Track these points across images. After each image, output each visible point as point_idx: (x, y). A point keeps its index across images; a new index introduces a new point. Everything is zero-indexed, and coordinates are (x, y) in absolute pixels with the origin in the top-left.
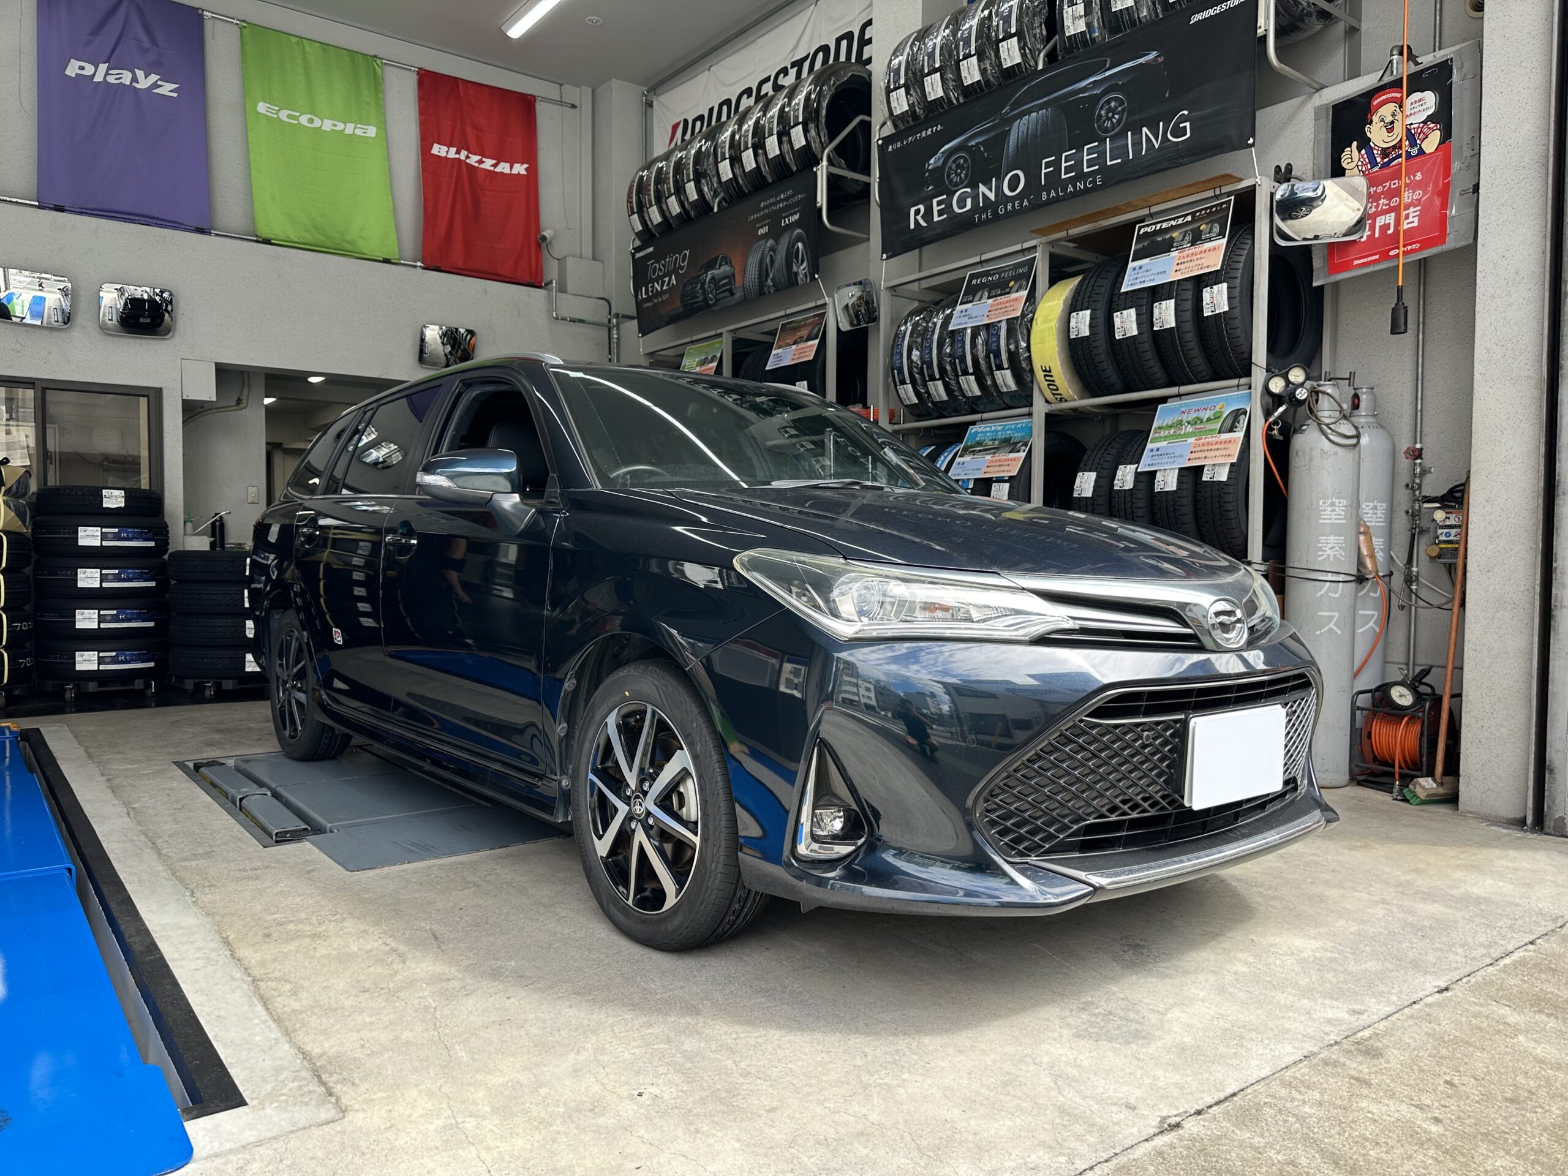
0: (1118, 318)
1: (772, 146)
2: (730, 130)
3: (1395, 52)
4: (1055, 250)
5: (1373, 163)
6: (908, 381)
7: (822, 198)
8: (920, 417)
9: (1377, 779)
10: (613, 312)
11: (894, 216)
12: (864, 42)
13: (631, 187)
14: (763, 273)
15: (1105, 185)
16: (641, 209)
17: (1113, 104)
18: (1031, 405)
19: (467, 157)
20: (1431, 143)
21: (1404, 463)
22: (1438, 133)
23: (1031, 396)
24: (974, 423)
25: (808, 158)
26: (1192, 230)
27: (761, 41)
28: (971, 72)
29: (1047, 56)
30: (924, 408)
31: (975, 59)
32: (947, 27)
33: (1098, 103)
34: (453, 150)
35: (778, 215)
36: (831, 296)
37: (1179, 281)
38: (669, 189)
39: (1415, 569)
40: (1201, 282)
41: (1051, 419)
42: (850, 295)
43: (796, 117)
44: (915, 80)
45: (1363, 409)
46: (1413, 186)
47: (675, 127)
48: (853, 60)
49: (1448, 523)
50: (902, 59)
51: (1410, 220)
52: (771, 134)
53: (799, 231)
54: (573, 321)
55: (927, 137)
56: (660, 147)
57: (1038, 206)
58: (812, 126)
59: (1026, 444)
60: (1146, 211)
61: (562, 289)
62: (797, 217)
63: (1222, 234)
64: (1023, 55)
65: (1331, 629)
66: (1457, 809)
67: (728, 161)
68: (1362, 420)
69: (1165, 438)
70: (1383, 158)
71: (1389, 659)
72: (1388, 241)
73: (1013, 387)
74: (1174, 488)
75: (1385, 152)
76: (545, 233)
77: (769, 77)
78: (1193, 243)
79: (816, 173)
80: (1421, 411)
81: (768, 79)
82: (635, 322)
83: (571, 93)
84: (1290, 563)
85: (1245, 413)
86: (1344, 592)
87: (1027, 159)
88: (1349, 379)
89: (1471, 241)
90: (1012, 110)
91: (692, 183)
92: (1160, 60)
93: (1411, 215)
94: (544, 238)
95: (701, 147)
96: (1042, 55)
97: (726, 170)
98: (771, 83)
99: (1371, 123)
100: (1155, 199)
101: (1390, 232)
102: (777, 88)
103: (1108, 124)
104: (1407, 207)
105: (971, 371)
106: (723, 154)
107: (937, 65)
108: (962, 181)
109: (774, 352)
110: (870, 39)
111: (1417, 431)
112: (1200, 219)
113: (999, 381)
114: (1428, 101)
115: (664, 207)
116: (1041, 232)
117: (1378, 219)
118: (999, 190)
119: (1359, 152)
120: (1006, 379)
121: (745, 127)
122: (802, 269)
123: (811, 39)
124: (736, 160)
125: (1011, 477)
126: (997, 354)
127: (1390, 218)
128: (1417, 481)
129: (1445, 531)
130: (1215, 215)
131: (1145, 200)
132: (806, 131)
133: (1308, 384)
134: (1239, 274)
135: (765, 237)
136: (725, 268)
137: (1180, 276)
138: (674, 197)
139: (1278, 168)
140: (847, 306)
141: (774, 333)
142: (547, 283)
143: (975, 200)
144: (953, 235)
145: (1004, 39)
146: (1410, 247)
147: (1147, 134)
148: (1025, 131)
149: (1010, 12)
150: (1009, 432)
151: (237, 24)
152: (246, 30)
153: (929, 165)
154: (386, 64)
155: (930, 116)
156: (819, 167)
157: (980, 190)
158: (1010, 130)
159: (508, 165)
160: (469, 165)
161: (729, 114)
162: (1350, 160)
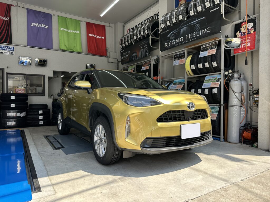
2: (136, 31)
5: (242, 35)
7: (150, 42)
10: (118, 61)
11: (162, 45)
12: (158, 15)
13: (120, 40)
14: (142, 54)
15: (197, 39)
16: (122, 44)
17: (198, 26)
18: (184, 76)
20: (252, 31)
21: (249, 86)
24: (175, 79)
25: (148, 35)
26: (211, 47)
27: (142, 15)
28: (174, 21)
29: (187, 18)
31: (175, 18)
32: (170, 13)
33: (195, 26)
34: (92, 35)
35: (144, 45)
36: (152, 58)
42: (155, 58)
43: (146, 29)
44: (165, 22)
46: (249, 39)
47: (128, 30)
50: (163, 19)
51: (248, 45)
52: (142, 32)
53: (147, 47)
54: (111, 62)
57: (185, 43)
58: (149, 30)
60: (203, 44)
61: (110, 57)
62: (146, 45)
63: (216, 47)
64: (183, 18)
65: (235, 116)
66: (257, 148)
67: (135, 36)
69: (207, 82)
75: (244, 33)
78: (211, 49)
80: (252, 77)
81: (143, 22)
82: (121, 63)
83: (111, 25)
85: (220, 78)
86: (238, 109)
90: (181, 27)
91: (130, 40)
92: (205, 18)
94: (107, 49)
95: (131, 34)
97: (135, 38)
99: (241, 28)
100: (204, 42)
103: (197, 29)
104: (248, 42)
107: (169, 20)
108: (173, 39)
109: (142, 67)
112: (212, 45)
114: (251, 25)
115: (125, 44)
116: (186, 47)
117: (243, 44)
118: (179, 41)
121: (138, 30)
122: (147, 54)
123: (150, 15)
124: (137, 36)
127: (245, 44)
129: (256, 98)
130: (215, 44)
132: (148, 31)
135: (142, 49)
136: (136, 54)
137: (209, 55)
138: (127, 42)
139: (225, 36)
140: (155, 60)
141: (143, 64)
142: (107, 56)
143: (175, 42)
144: (172, 48)
145: (179, 15)
146: (248, 49)
147: (203, 31)
148: (183, 31)
149: (180, 11)
150: (181, 81)
151: (57, 16)
152: (59, 17)
153: (168, 36)
154: (81, 21)
155: (168, 28)
156: (150, 37)
157: (176, 40)
158: (181, 30)
159: (101, 37)
160: (95, 37)
161: (137, 28)
162: (238, 34)
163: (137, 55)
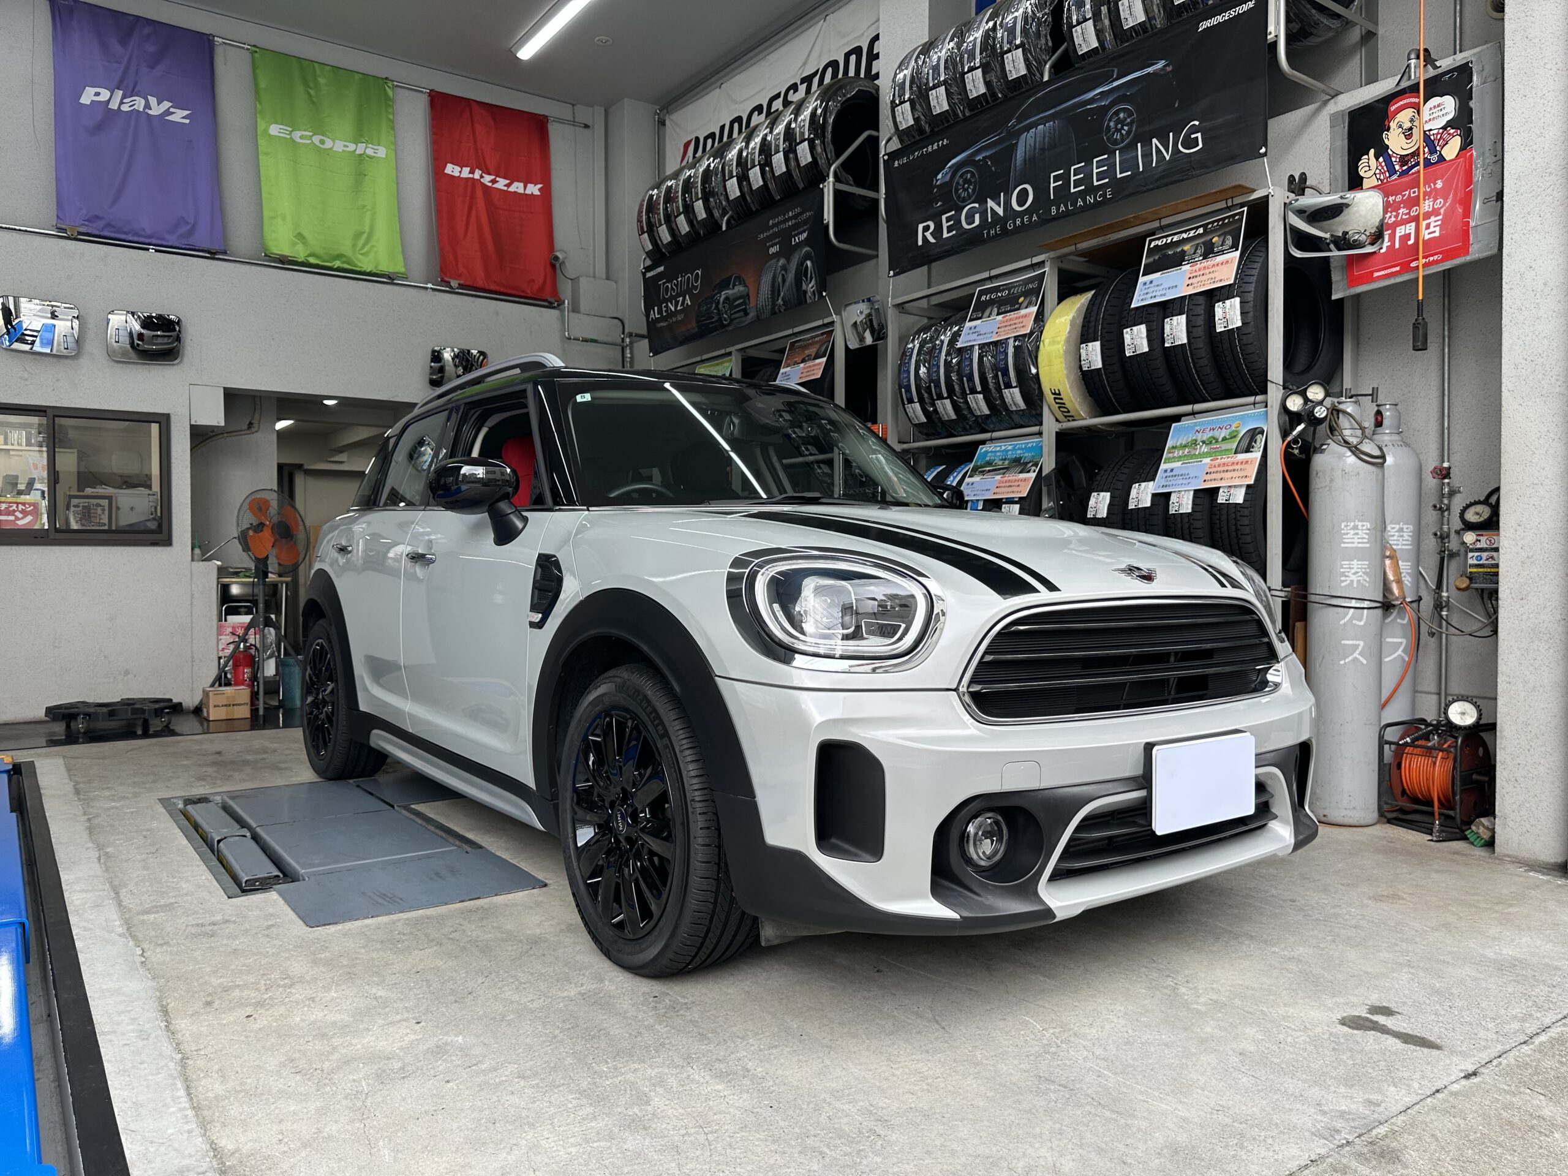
0: (1128, 335)
1: (779, 162)
2: (738, 148)
3: (1413, 56)
4: (1064, 266)
6: (916, 400)
7: (829, 216)
8: (929, 436)
9: (1408, 817)
10: (626, 331)
11: (902, 233)
12: (873, 57)
13: (641, 205)
14: (775, 291)
15: (1116, 198)
16: (651, 229)
17: (1122, 115)
18: (1041, 424)
19: (481, 177)
20: (1451, 150)
21: (1431, 482)
22: (1458, 138)
23: (1041, 415)
24: (983, 442)
25: (815, 174)
26: (1203, 243)
27: (771, 57)
28: (976, 85)
29: (1052, 67)
30: (933, 426)
31: (979, 72)
32: (952, 40)
33: (1106, 115)
34: (466, 170)
35: (788, 234)
36: (838, 313)
37: (1190, 295)
38: (678, 208)
39: (1445, 594)
40: (1214, 296)
41: (1064, 440)
42: (857, 312)
43: (802, 134)
44: (920, 95)
45: (1386, 429)
46: (1434, 194)
47: (686, 146)
48: (862, 75)
49: (1479, 545)
50: (907, 72)
51: (1432, 229)
52: (777, 152)
53: (807, 249)
54: (585, 340)
55: (933, 151)
56: (671, 167)
57: (1047, 220)
58: (818, 142)
59: (1036, 465)
60: (1156, 224)
61: (575, 309)
62: (805, 235)
63: (1235, 246)
64: (1028, 67)
65: (1356, 659)
66: (1494, 853)
67: (735, 179)
68: (1386, 438)
69: (1179, 458)
70: (1401, 166)
71: (1419, 688)
72: (1409, 252)
73: (1022, 405)
74: (1190, 511)
75: (1404, 160)
76: (558, 254)
77: (780, 93)
78: (1205, 256)
79: (822, 189)
80: (1449, 428)
81: (778, 96)
82: (646, 341)
83: (583, 114)
84: (1312, 590)
85: (1262, 432)
86: (1368, 619)
87: (1036, 173)
88: (1372, 395)
89: (1495, 251)
90: (1019, 122)
91: (701, 201)
92: (1169, 69)
93: (1432, 225)
94: (556, 258)
95: (709, 165)
96: (1047, 66)
97: (733, 188)
98: (781, 99)
99: (1388, 130)
100: (1164, 212)
101: (1410, 243)
102: (786, 103)
103: (1117, 136)
104: (1427, 215)
105: (979, 389)
106: (731, 172)
107: (942, 79)
108: (969, 196)
109: (782, 371)
110: (878, 54)
111: (1444, 450)
112: (1212, 231)
113: (1008, 400)
114: (1447, 106)
115: (674, 225)
116: (1049, 247)
117: (1398, 229)
118: (1007, 206)
119: (1377, 159)
120: (1014, 397)
121: (752, 145)
122: (810, 287)
123: (820, 56)
124: (743, 178)
125: (1020, 498)
126: (1006, 372)
127: (1410, 228)
128: (1446, 501)
129: (1476, 554)
130: (1228, 228)
131: (1154, 213)
132: (812, 148)
133: (1329, 402)
134: (1252, 287)
135: (777, 255)
136: (739, 289)
137: (1191, 291)
138: (682, 216)
139: (1291, 178)
140: (856, 323)
141: (782, 351)
142: (561, 303)
143: (983, 215)
144: (962, 251)
145: (1009, 51)
146: (1431, 259)
147: (1156, 145)
148: (1033, 145)
149: (1015, 23)
150: (1019, 452)
151: (248, 49)
152: (256, 55)
153: (937, 181)
154: (397, 86)
155: (936, 130)
156: (826, 184)
157: (989, 205)
158: (1016, 144)
159: (521, 185)
160: (483, 184)
161: (740, 132)
162: (1367, 168)
163: (746, 297)
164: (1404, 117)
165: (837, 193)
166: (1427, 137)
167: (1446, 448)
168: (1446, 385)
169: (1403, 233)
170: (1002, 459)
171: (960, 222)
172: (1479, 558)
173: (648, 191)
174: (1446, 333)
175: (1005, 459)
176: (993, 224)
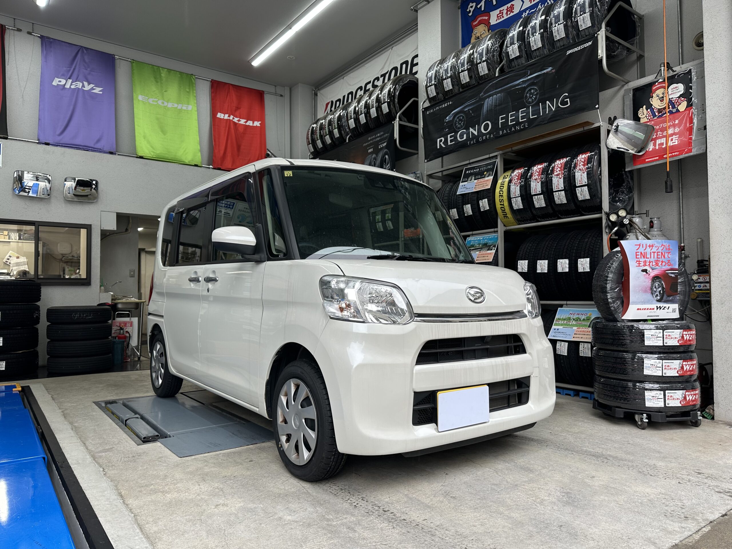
1: (373, 112)
2: (354, 105)
3: (662, 65)
4: (507, 157)
5: (654, 115)
7: (396, 135)
11: (430, 142)
12: (413, 65)
13: (308, 132)
15: (529, 127)
16: (313, 142)
17: (532, 91)
19: (233, 119)
20: (682, 107)
22: (685, 102)
23: (497, 223)
24: (470, 236)
27: (367, 65)
28: (465, 78)
31: (466, 72)
34: (227, 116)
35: (377, 144)
38: (326, 132)
41: (507, 234)
43: (384, 99)
44: (439, 82)
45: (656, 228)
47: (327, 104)
48: (408, 73)
49: (699, 281)
50: (433, 72)
51: (674, 141)
52: (373, 107)
55: (445, 107)
56: (321, 114)
57: (497, 137)
58: (391, 103)
59: (495, 246)
64: (489, 70)
66: (714, 419)
67: (353, 119)
68: (655, 233)
70: (659, 113)
72: (663, 151)
75: (660, 111)
77: (371, 81)
79: (394, 124)
80: (683, 228)
81: (369, 82)
83: (280, 91)
87: (493, 116)
89: (704, 151)
90: (485, 94)
92: (553, 71)
93: (674, 139)
94: (268, 155)
96: (498, 69)
97: (352, 123)
99: (652, 97)
100: (553, 133)
101: (663, 147)
102: (374, 86)
103: (530, 100)
104: (672, 135)
106: (351, 116)
107: (449, 75)
108: (461, 127)
110: (416, 64)
114: (680, 88)
115: (324, 140)
116: (499, 149)
118: (479, 131)
119: (647, 110)
121: (361, 104)
123: (389, 65)
124: (357, 119)
125: (490, 261)
127: (663, 140)
128: (683, 261)
129: (698, 285)
132: (389, 106)
133: (628, 216)
138: (328, 137)
139: (610, 119)
143: (468, 134)
144: (458, 151)
145: (480, 63)
146: (674, 154)
147: (548, 104)
148: (491, 104)
149: (483, 51)
150: (486, 240)
151: (130, 61)
152: (134, 64)
153: (446, 120)
154: (197, 78)
155: (446, 97)
156: (395, 121)
157: (470, 130)
158: (484, 103)
159: (251, 122)
160: (234, 122)
161: (352, 98)
162: (642, 114)
164: (660, 92)
165: (400, 125)
166: (670, 101)
167: (682, 237)
168: (681, 209)
169: (660, 142)
170: (478, 244)
171: (457, 138)
172: (700, 286)
173: (311, 125)
174: (681, 186)
175: (480, 244)
176: (472, 139)
